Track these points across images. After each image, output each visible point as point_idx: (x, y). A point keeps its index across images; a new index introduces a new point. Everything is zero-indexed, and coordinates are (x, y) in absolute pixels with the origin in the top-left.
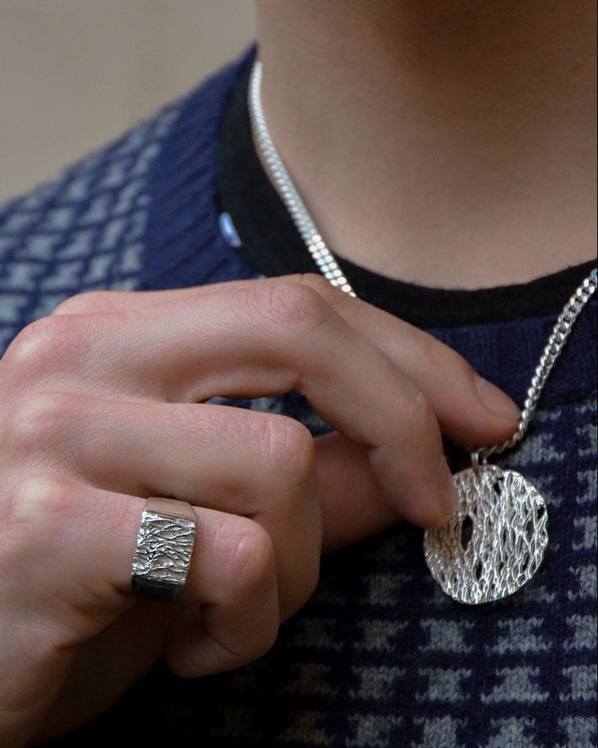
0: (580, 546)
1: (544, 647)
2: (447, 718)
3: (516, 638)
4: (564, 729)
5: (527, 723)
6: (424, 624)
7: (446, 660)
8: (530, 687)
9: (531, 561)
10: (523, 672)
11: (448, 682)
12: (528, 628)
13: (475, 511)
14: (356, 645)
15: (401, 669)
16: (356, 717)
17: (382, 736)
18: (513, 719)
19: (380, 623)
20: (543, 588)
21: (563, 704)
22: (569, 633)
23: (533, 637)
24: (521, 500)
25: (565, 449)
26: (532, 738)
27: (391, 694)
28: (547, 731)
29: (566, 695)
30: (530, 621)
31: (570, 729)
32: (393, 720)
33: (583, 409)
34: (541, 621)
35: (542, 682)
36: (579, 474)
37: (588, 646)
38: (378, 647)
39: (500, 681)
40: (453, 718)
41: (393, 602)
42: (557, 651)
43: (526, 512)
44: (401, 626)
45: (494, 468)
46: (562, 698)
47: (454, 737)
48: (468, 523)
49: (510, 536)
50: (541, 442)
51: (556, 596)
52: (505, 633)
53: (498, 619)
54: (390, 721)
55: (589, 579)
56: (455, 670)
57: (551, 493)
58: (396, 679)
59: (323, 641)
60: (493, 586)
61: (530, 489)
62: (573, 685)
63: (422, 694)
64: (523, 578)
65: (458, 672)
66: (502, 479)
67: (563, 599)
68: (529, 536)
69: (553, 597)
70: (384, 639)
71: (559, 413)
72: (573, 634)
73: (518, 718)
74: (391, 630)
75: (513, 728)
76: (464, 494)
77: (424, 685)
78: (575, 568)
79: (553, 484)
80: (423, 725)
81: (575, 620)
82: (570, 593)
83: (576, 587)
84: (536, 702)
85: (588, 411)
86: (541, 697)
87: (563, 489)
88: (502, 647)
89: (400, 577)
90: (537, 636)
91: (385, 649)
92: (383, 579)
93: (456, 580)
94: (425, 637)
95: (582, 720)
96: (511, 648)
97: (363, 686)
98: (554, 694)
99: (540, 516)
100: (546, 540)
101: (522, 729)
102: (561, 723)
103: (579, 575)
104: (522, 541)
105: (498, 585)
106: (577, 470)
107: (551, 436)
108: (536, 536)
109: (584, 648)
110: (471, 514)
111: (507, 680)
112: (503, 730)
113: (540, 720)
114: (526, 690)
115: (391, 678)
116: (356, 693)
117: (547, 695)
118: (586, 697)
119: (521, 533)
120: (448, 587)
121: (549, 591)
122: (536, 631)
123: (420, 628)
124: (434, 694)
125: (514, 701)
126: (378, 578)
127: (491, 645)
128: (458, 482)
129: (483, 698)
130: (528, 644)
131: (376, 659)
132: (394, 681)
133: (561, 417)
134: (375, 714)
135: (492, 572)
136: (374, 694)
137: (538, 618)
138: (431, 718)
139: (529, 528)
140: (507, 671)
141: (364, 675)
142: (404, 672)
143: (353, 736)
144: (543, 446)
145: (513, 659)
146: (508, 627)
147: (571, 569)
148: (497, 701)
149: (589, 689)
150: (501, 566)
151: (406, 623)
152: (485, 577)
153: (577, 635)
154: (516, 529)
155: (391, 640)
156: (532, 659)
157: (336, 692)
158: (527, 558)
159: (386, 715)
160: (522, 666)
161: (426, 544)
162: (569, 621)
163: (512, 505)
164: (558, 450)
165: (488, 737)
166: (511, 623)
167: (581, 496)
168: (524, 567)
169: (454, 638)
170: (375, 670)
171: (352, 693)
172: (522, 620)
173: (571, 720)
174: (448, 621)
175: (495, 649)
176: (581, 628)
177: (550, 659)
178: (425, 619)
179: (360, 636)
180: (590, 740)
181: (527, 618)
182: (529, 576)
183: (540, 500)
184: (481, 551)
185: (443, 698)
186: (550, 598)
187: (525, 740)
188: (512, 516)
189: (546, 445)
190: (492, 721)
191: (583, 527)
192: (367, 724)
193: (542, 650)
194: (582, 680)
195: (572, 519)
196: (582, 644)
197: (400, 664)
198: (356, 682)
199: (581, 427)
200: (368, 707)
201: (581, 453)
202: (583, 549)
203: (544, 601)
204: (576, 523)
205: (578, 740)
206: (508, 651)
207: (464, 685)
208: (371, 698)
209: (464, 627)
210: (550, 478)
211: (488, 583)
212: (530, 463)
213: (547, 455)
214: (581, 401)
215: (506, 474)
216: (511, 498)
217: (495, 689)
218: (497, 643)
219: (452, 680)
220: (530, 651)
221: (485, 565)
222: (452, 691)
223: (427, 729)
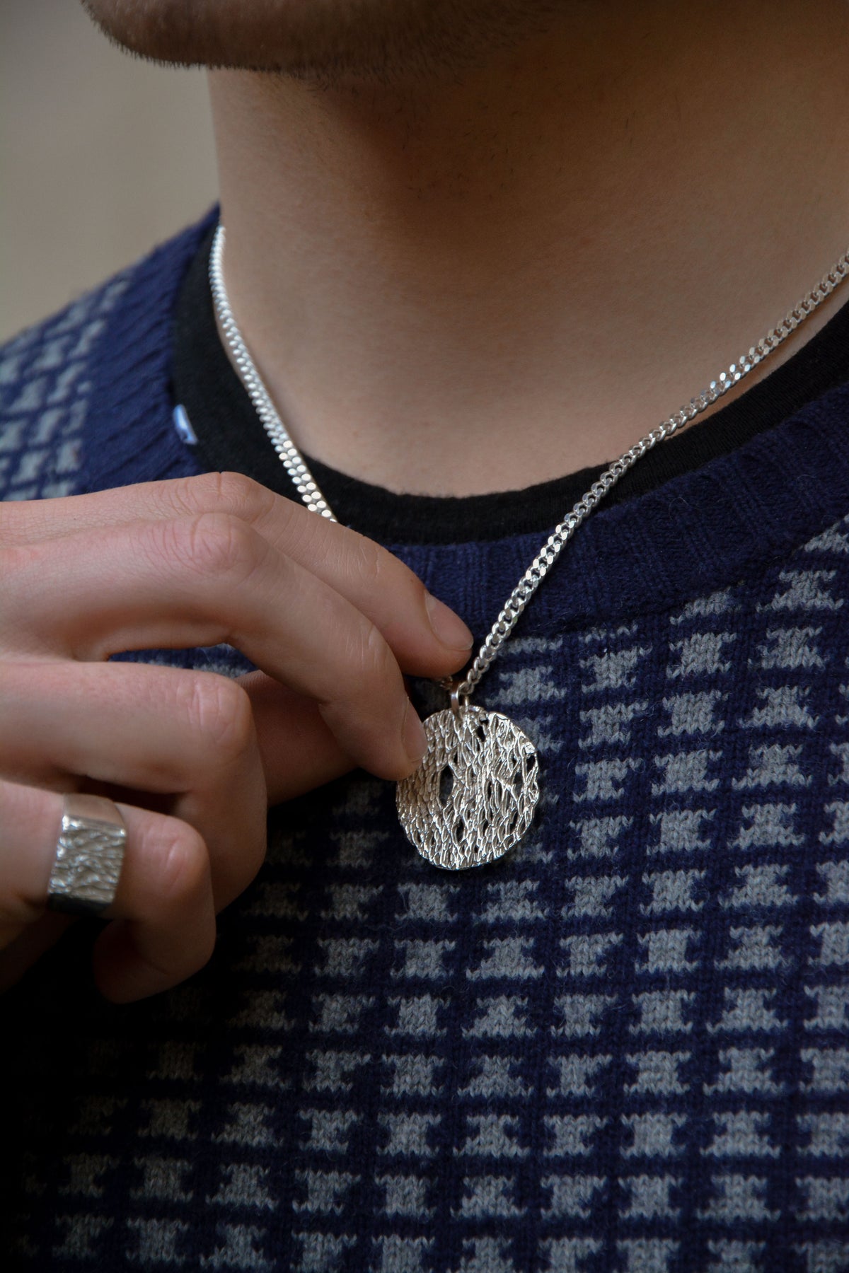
0: (583, 797)
1: (540, 915)
2: (427, 998)
3: (507, 905)
4: (560, 1009)
5: (519, 1003)
6: (402, 889)
7: (426, 931)
8: (523, 960)
9: (520, 821)
10: (516, 944)
11: (428, 955)
12: (522, 892)
13: (455, 760)
14: (323, 914)
15: (374, 942)
16: (321, 998)
17: (351, 1019)
18: (503, 999)
19: (351, 888)
20: (539, 846)
21: (561, 980)
22: (568, 897)
23: (527, 903)
24: (509, 747)
25: (566, 685)
26: (523, 1020)
27: (363, 969)
28: (541, 1012)
29: (563, 969)
30: (523, 884)
31: (567, 1010)
32: (364, 1001)
33: (588, 638)
34: (536, 884)
35: (537, 955)
36: (582, 713)
37: (590, 913)
38: (348, 915)
39: (488, 954)
40: (433, 998)
41: (366, 864)
42: (554, 919)
43: (514, 761)
44: (375, 891)
45: (477, 709)
46: (559, 973)
47: (434, 1019)
48: (447, 773)
49: (495, 789)
50: (538, 676)
51: (555, 855)
52: (495, 898)
53: (487, 882)
54: (360, 1002)
55: (593, 836)
56: (437, 941)
57: (549, 736)
58: (369, 953)
59: (284, 909)
60: (476, 849)
61: (519, 735)
62: (572, 958)
63: (397, 970)
64: (510, 840)
65: (440, 944)
66: (486, 722)
67: (561, 859)
68: (518, 791)
69: (550, 856)
70: (355, 907)
71: (560, 643)
72: (572, 900)
73: (508, 997)
74: (363, 897)
75: (503, 1009)
76: (442, 739)
77: (400, 960)
78: (576, 822)
79: (552, 725)
80: (398, 1006)
81: (575, 883)
82: (570, 852)
83: (577, 845)
84: (529, 979)
85: (594, 640)
86: (536, 972)
87: (563, 732)
88: (491, 914)
89: (374, 834)
90: (532, 902)
91: (356, 918)
92: (355, 836)
93: (433, 841)
94: (402, 904)
95: (581, 999)
96: (502, 915)
97: (331, 962)
98: (550, 969)
99: (529, 768)
100: (537, 795)
101: (512, 1010)
102: (557, 1002)
103: (581, 831)
104: (510, 796)
105: (481, 847)
106: (580, 709)
107: (550, 669)
108: (524, 790)
109: (586, 915)
110: (451, 764)
111: (497, 953)
112: (490, 1011)
113: (533, 1000)
114: (518, 964)
115: (362, 952)
116: (322, 969)
117: (542, 970)
118: (587, 972)
119: (509, 787)
120: (425, 850)
121: (546, 849)
122: (530, 896)
123: (397, 893)
124: (411, 970)
125: (505, 978)
126: (349, 834)
127: (479, 913)
128: (436, 725)
129: (469, 974)
130: (522, 911)
131: (345, 930)
132: (366, 955)
133: (562, 647)
134: (343, 995)
135: (475, 833)
136: (343, 970)
137: (533, 880)
138: (407, 998)
139: (518, 780)
140: (496, 942)
141: (331, 950)
142: (377, 944)
143: (317, 1019)
144: (541, 681)
145: (504, 929)
146: (499, 891)
147: (572, 824)
148: (484, 977)
149: (590, 963)
150: (486, 825)
151: (381, 888)
152: (467, 837)
153: (577, 900)
154: (502, 782)
155: (362, 907)
156: (525, 928)
157: (299, 969)
158: (515, 816)
159: (355, 994)
160: (514, 937)
161: (398, 799)
162: (569, 884)
163: (498, 753)
164: (558, 685)
165: (474, 1018)
166: (502, 886)
167: (584, 739)
168: (512, 827)
169: (436, 905)
170: (345, 944)
171: (317, 970)
172: (515, 883)
173: (568, 999)
174: (429, 884)
175: (483, 917)
176: (582, 893)
177: (546, 929)
178: (403, 884)
179: (328, 903)
180: (591, 1021)
181: (520, 881)
182: (517, 837)
183: (530, 748)
184: (462, 806)
185: (422, 974)
186: (547, 858)
187: (516, 1022)
188: (498, 766)
189: (544, 679)
190: (479, 1001)
191: (586, 776)
192: (334, 1005)
193: (537, 918)
194: (582, 952)
195: (573, 766)
196: (583, 911)
197: (373, 935)
198: (322, 957)
199: (586, 659)
200: (335, 986)
201: (585, 689)
202: (585, 800)
203: (541, 861)
204: (577, 770)
205: (576, 1022)
206: (498, 919)
207: (447, 959)
208: (339, 974)
209: (448, 891)
210: (549, 719)
211: (470, 844)
212: (525, 701)
213: (546, 692)
214: (585, 629)
215: (491, 717)
216: (496, 743)
217: (483, 963)
218: (486, 910)
219: (433, 954)
220: (523, 919)
221: (467, 824)
222: (433, 965)
223: (403, 1011)
